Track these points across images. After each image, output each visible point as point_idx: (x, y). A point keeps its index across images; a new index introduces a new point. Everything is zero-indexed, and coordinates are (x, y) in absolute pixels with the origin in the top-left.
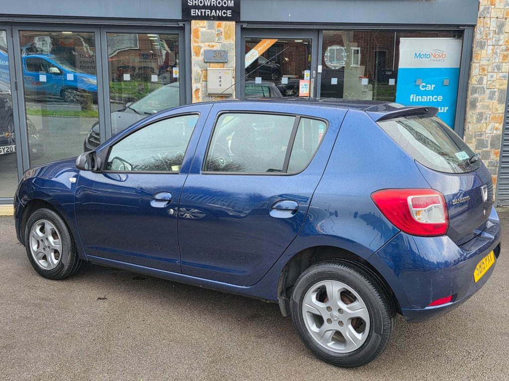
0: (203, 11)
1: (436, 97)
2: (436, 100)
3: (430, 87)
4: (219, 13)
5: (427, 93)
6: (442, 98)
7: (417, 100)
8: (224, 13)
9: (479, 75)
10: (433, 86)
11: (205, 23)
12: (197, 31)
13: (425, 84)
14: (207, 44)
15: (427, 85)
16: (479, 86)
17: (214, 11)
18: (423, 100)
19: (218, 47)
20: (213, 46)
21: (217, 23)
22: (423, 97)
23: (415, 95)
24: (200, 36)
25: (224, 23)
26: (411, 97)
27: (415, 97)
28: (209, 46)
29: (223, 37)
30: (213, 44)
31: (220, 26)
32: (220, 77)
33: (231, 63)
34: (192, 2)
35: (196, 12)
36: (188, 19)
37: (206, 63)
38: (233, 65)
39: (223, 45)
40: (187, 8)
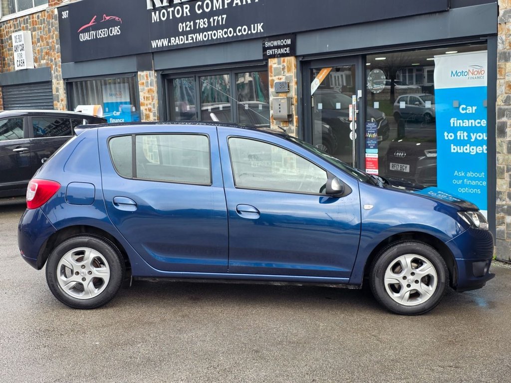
0: (273, 50)
1: (479, 121)
2: (479, 125)
3: (471, 110)
4: (282, 51)
5: (468, 117)
6: (485, 122)
7: (458, 125)
8: (286, 50)
9: (506, 93)
10: (474, 108)
11: (276, 60)
12: (271, 67)
13: (464, 106)
14: (277, 77)
15: (468, 108)
16: (506, 107)
17: (279, 50)
18: (464, 125)
19: (283, 80)
20: (281, 79)
21: (282, 59)
22: (464, 121)
23: (456, 119)
24: (273, 71)
25: (286, 59)
26: (452, 121)
27: (456, 121)
28: (278, 78)
29: (286, 70)
30: (280, 77)
31: (284, 62)
32: (280, 105)
33: (292, 92)
34: (267, 44)
35: (269, 52)
36: (266, 58)
37: (277, 93)
38: (293, 93)
39: (287, 78)
40: (265, 49)
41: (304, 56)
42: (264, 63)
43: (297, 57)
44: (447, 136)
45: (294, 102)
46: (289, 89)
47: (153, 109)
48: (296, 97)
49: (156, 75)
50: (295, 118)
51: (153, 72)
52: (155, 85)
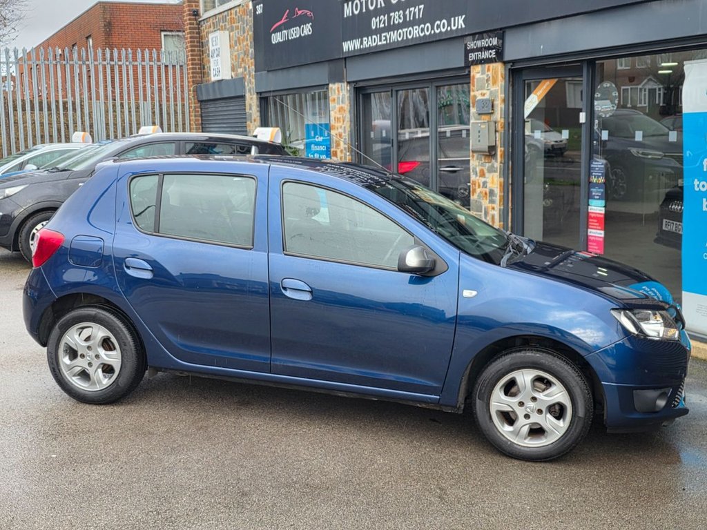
0: (476, 53)
4: (487, 54)
8: (491, 54)
11: (479, 68)
12: (474, 76)
14: (480, 92)
17: (483, 53)
19: (487, 97)
20: (484, 95)
21: (487, 66)
24: (476, 83)
25: (492, 65)
26: (705, 162)
28: (481, 94)
29: (490, 82)
30: (484, 91)
31: (489, 70)
32: (479, 132)
33: (496, 113)
34: (471, 45)
35: (472, 57)
36: (468, 65)
37: (479, 114)
38: (498, 116)
39: (491, 93)
40: (467, 52)
41: (514, 62)
42: (467, 72)
43: (505, 63)
44: (698, 186)
45: (499, 127)
46: (492, 110)
47: (343, 134)
48: (502, 120)
49: (348, 88)
50: (500, 151)
51: (346, 83)
52: (347, 102)
